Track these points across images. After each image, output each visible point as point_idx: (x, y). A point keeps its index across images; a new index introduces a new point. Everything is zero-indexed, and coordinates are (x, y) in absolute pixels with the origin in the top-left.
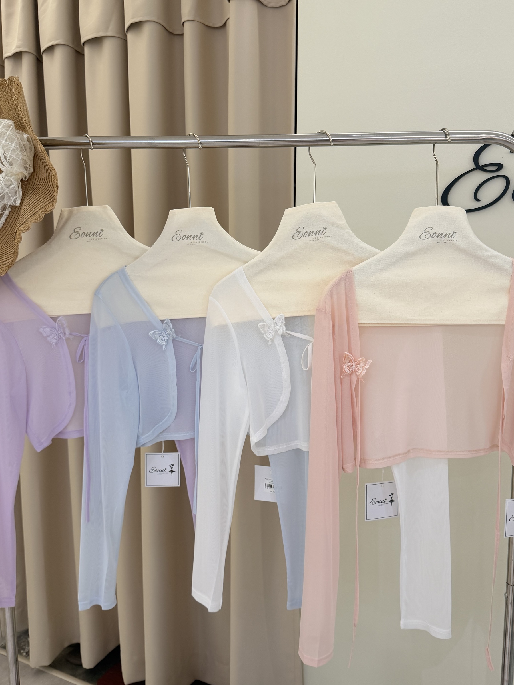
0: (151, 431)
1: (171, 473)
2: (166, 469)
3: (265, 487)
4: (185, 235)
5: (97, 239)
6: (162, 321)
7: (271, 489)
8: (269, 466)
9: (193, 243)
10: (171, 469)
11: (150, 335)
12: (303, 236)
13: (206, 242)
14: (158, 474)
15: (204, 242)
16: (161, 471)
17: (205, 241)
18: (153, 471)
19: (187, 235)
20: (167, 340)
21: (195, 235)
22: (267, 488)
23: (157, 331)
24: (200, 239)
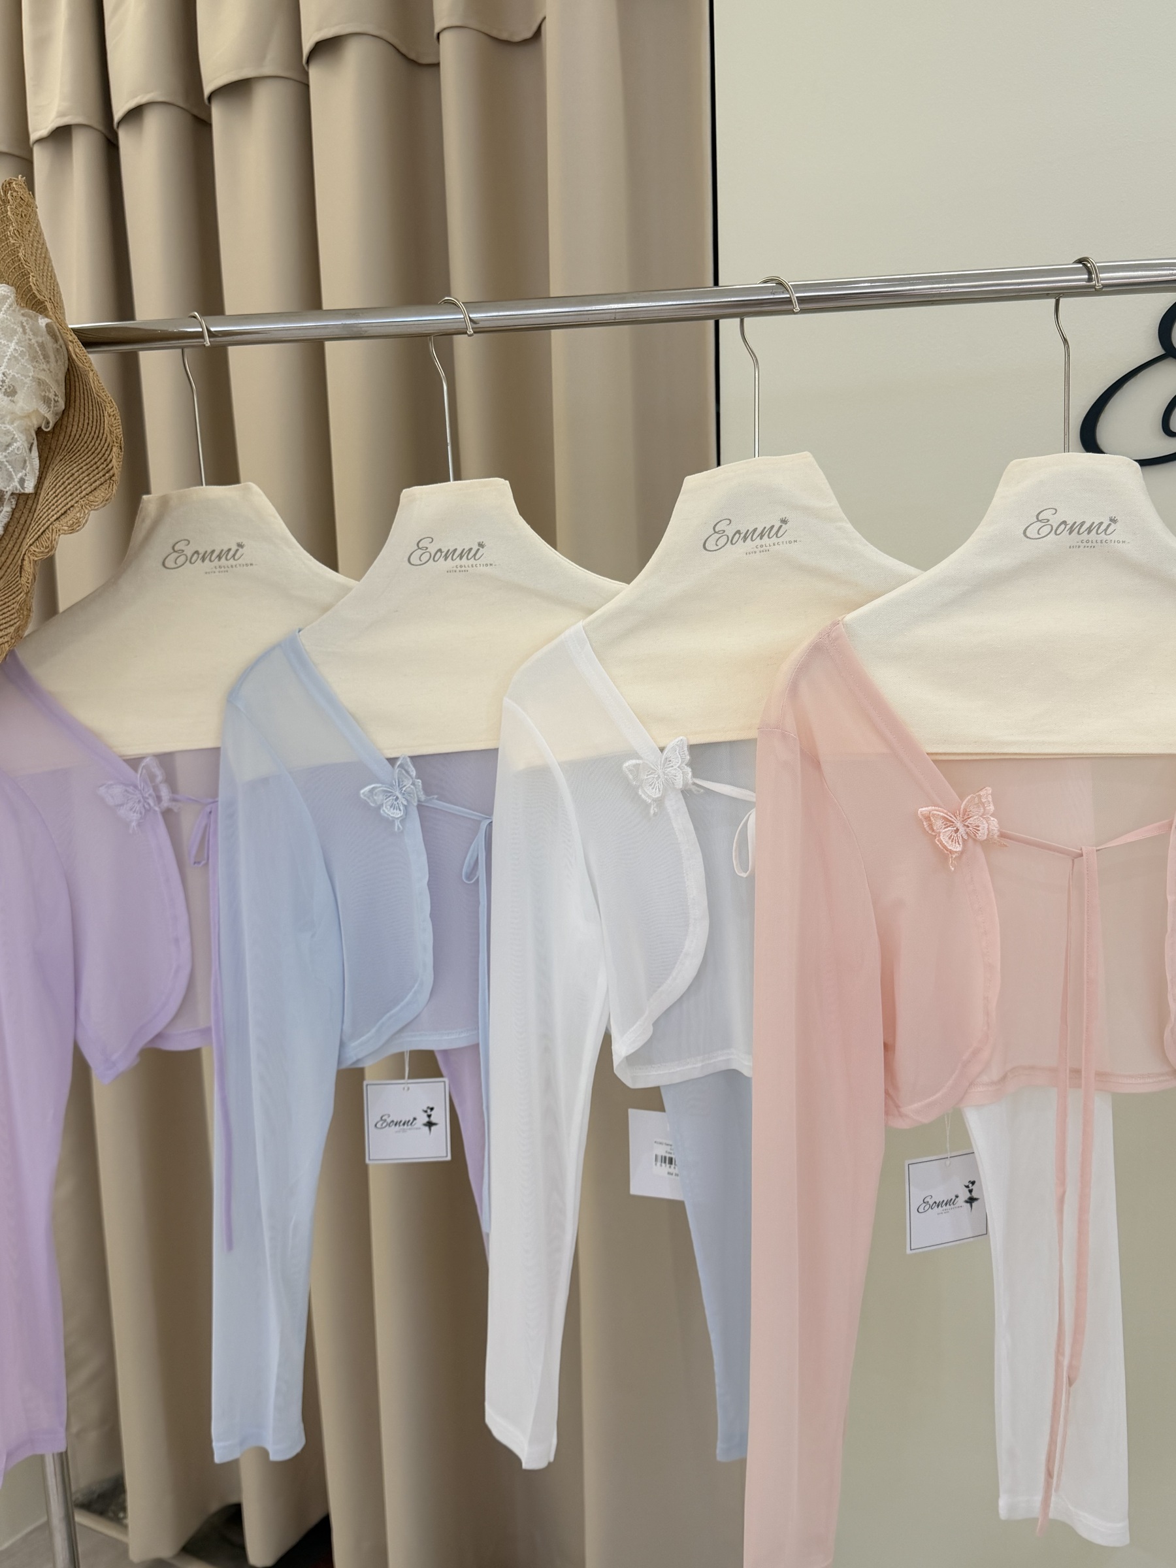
0: (374, 1030)
1: (427, 1128)
2: (415, 1119)
3: (654, 1163)
4: (440, 550)
5: (228, 567)
6: (392, 761)
7: (670, 1167)
8: (662, 1109)
9: (459, 569)
10: (426, 1120)
11: (362, 796)
12: (730, 541)
13: (491, 565)
14: (396, 1132)
15: (487, 565)
16: (404, 1124)
17: (489, 563)
18: (384, 1125)
19: (445, 550)
20: (405, 807)
21: (464, 549)
22: (661, 1165)
23: (380, 787)
24: (477, 557)
